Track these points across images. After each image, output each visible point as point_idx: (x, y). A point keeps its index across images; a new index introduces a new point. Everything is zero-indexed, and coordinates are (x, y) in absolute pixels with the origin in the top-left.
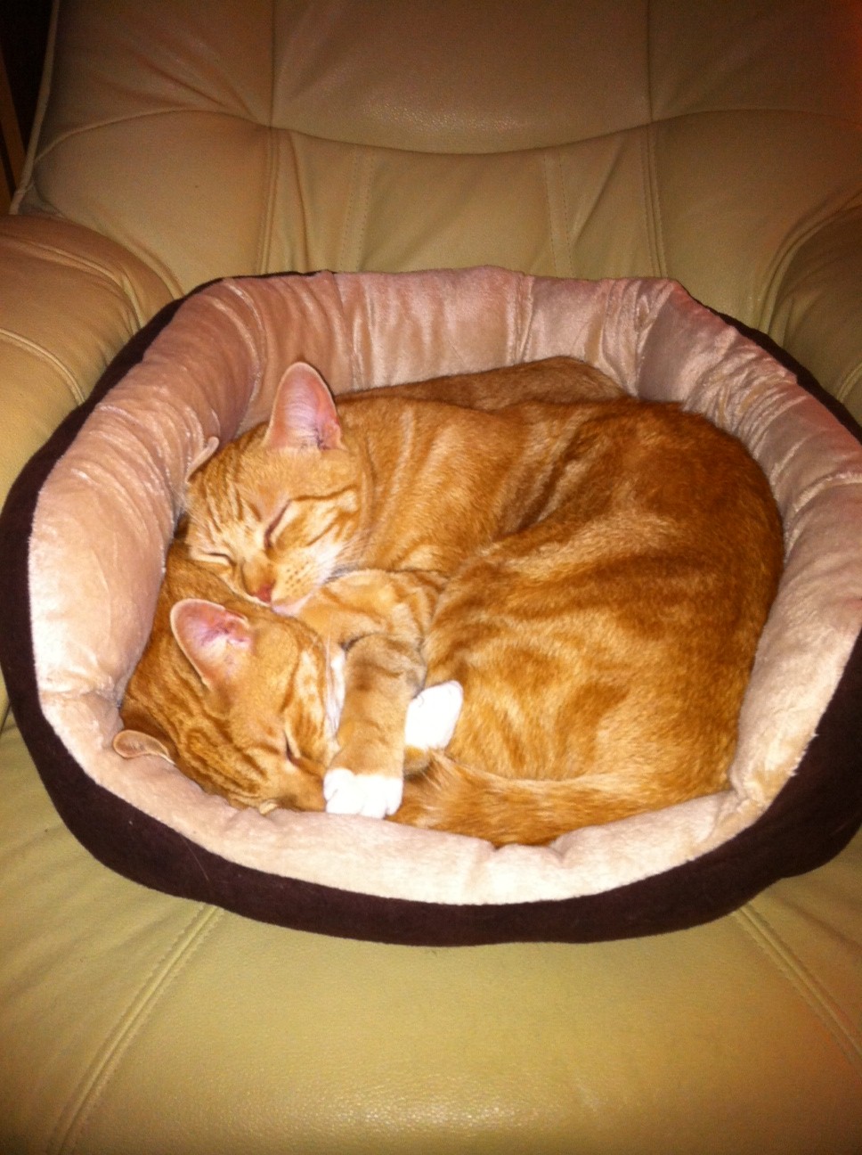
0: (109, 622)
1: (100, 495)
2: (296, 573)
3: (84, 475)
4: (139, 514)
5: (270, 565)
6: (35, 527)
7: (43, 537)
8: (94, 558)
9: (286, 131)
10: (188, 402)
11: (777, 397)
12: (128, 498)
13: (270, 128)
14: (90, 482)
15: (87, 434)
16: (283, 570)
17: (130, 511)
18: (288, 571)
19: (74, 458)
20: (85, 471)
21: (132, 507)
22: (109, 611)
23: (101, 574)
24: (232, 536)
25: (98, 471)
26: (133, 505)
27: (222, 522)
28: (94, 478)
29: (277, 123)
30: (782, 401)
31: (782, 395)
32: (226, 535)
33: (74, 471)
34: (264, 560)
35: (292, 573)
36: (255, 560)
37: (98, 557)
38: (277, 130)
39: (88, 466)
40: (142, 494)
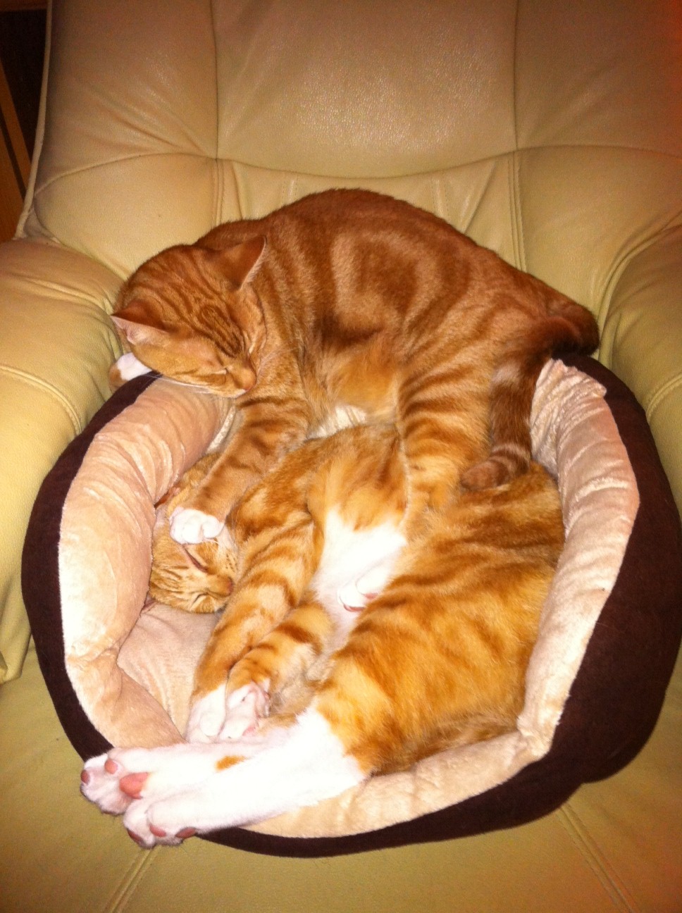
0: (116, 602)
1: (106, 506)
2: (230, 564)
3: (92, 493)
4: (134, 517)
5: (218, 576)
6: (62, 534)
7: (69, 542)
8: (105, 555)
9: (229, 161)
10: (163, 438)
11: (584, 406)
12: (125, 505)
13: (216, 160)
14: (98, 497)
15: (90, 460)
16: (225, 570)
17: (127, 515)
18: (227, 568)
19: (83, 478)
20: (92, 488)
21: (127, 512)
22: (115, 594)
23: (110, 566)
24: (189, 588)
25: (103, 488)
26: (130, 511)
27: (177, 588)
28: (101, 494)
29: (222, 153)
30: (587, 410)
31: (588, 405)
32: (187, 591)
33: (86, 489)
34: (213, 578)
35: (229, 566)
36: (210, 582)
37: (108, 555)
38: (221, 160)
39: (94, 484)
40: (133, 500)
